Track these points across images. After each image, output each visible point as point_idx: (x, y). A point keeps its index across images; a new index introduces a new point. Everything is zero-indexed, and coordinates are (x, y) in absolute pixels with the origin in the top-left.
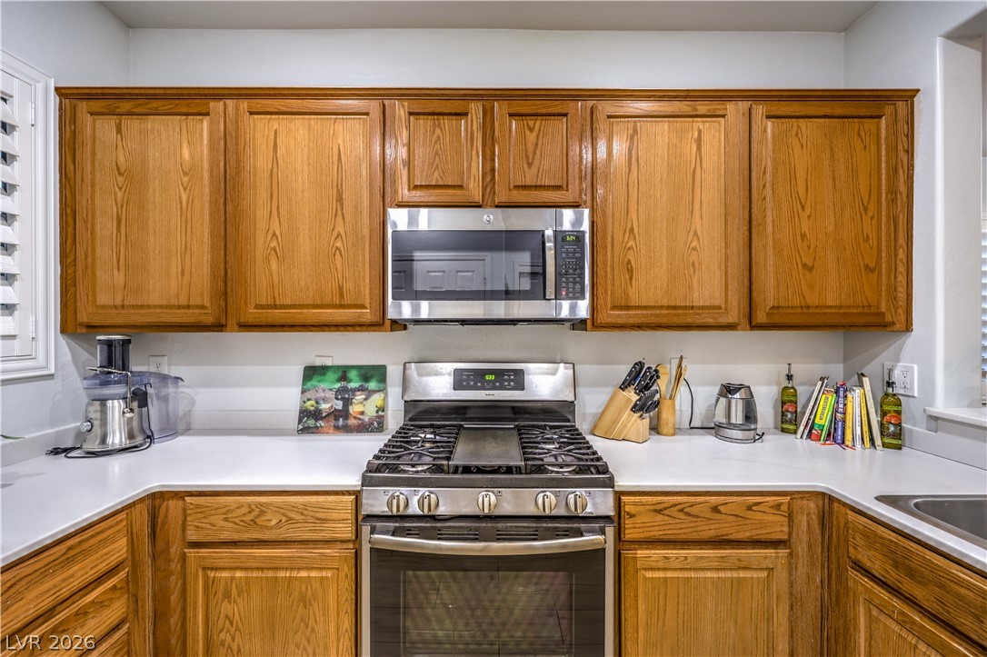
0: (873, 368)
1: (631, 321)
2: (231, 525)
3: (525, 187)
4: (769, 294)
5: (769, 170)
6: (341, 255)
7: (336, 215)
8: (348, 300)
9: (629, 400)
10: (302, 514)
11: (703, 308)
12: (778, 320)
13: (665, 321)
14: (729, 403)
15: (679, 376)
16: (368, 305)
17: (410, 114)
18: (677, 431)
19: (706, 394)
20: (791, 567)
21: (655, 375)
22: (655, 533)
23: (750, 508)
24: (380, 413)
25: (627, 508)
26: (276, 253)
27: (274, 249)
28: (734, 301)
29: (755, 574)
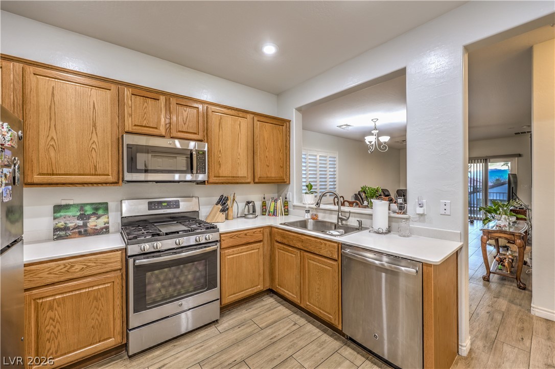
0: (283, 194)
1: (220, 181)
2: (53, 275)
3: (183, 132)
4: (259, 173)
5: (258, 136)
6: (95, 151)
7: (92, 133)
8: (99, 172)
9: (219, 208)
10: (95, 263)
11: (241, 177)
12: (261, 181)
13: (230, 181)
14: (249, 207)
15: (234, 200)
16: (110, 174)
17: (132, 94)
18: (233, 218)
19: (242, 205)
20: (263, 247)
21: (227, 199)
22: (230, 244)
23: (254, 233)
24: (107, 225)
25: (222, 238)
26: (54, 148)
27: (53, 146)
28: (250, 175)
29: (255, 251)
